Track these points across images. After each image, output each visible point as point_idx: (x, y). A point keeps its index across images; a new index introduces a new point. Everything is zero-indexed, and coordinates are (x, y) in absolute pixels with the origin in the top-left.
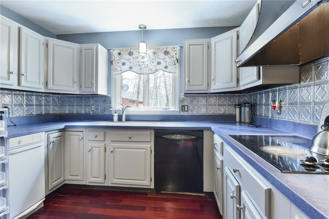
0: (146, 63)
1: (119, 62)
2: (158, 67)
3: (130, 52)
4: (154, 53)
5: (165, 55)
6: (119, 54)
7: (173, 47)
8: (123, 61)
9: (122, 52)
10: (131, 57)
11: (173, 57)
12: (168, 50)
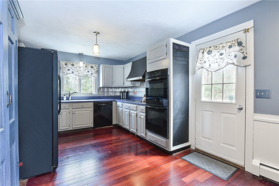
0: (82, 71)
1: (66, 68)
2: (88, 74)
3: (73, 64)
4: (86, 66)
5: (91, 68)
6: (66, 64)
7: (95, 65)
8: (68, 68)
9: (67, 63)
10: (73, 67)
11: (95, 69)
12: (93, 66)
